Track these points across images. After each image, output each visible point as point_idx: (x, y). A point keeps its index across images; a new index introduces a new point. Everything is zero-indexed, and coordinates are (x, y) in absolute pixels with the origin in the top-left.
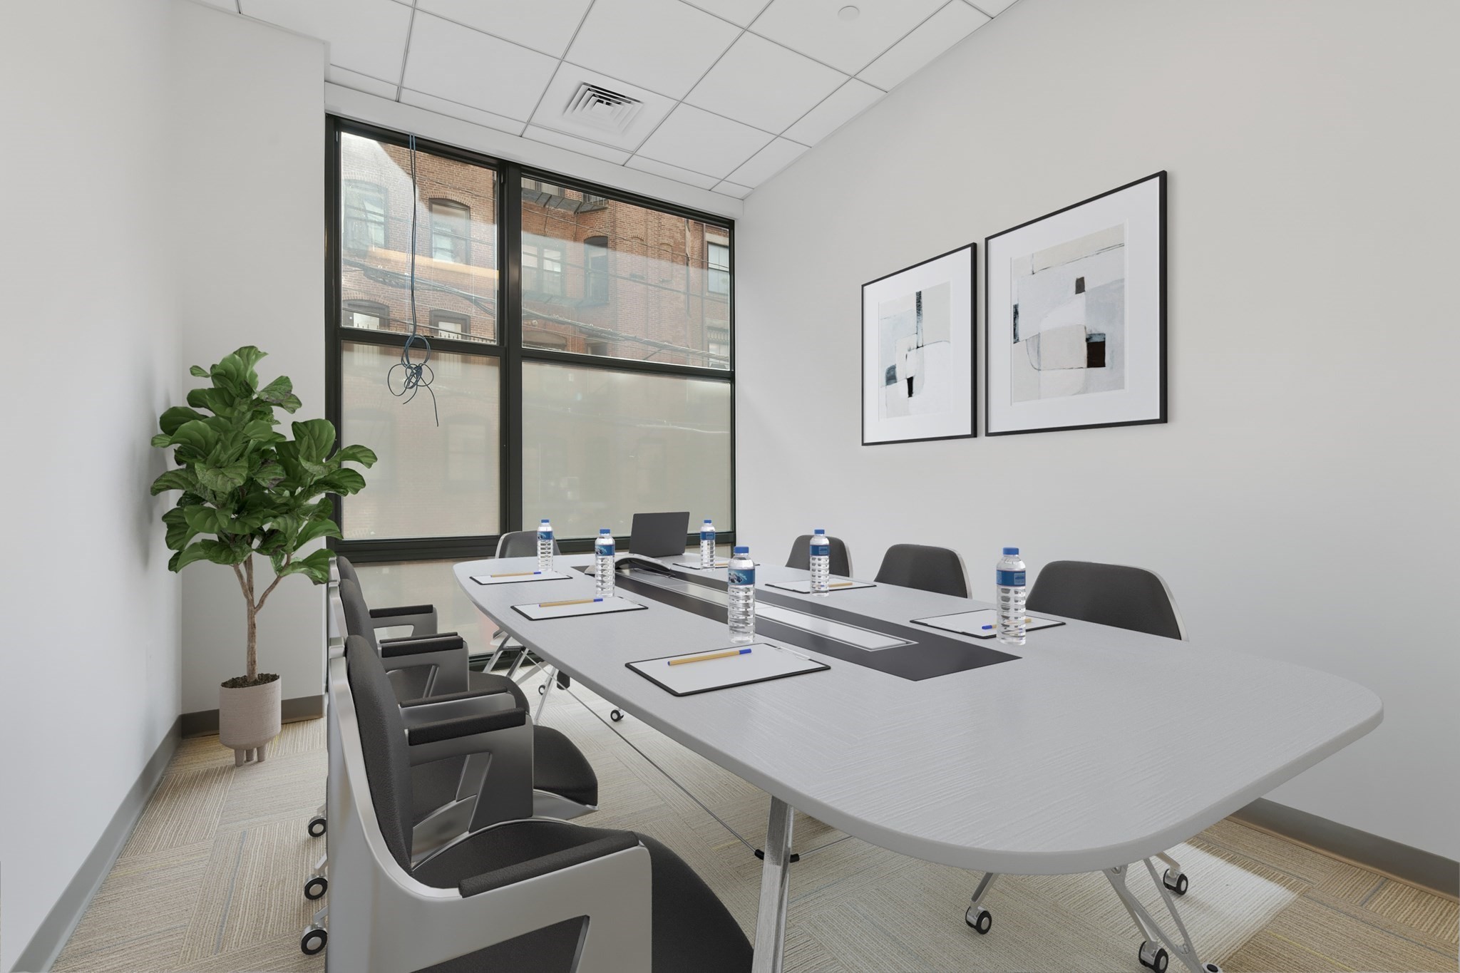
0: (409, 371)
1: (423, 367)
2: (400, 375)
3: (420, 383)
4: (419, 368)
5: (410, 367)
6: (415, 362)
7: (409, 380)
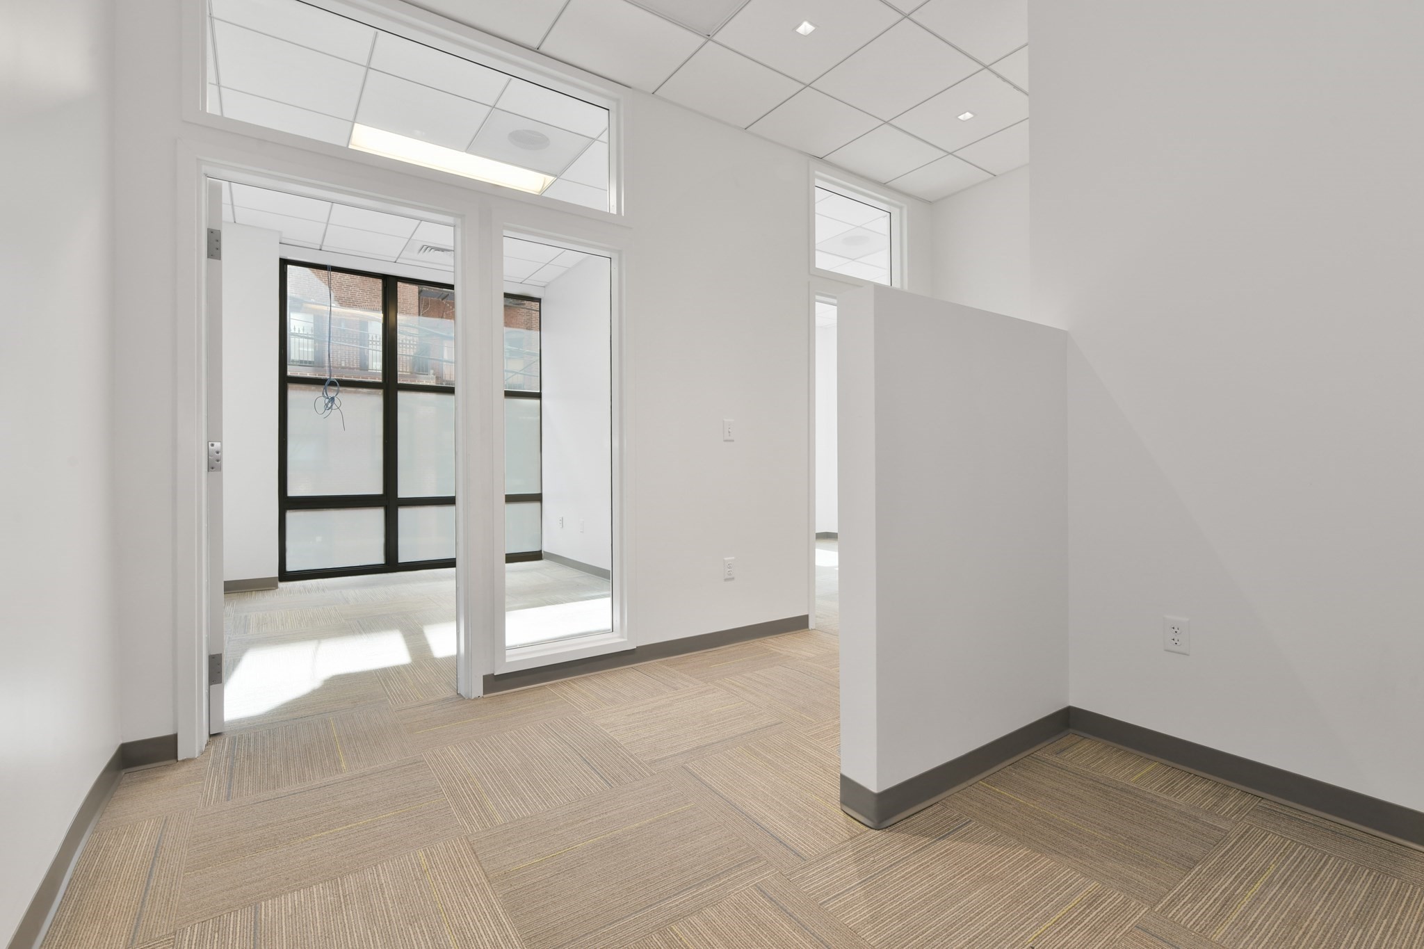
0: (327, 400)
1: (335, 398)
2: (322, 401)
3: (334, 407)
4: (333, 399)
5: (328, 398)
6: (331, 394)
7: (327, 405)
